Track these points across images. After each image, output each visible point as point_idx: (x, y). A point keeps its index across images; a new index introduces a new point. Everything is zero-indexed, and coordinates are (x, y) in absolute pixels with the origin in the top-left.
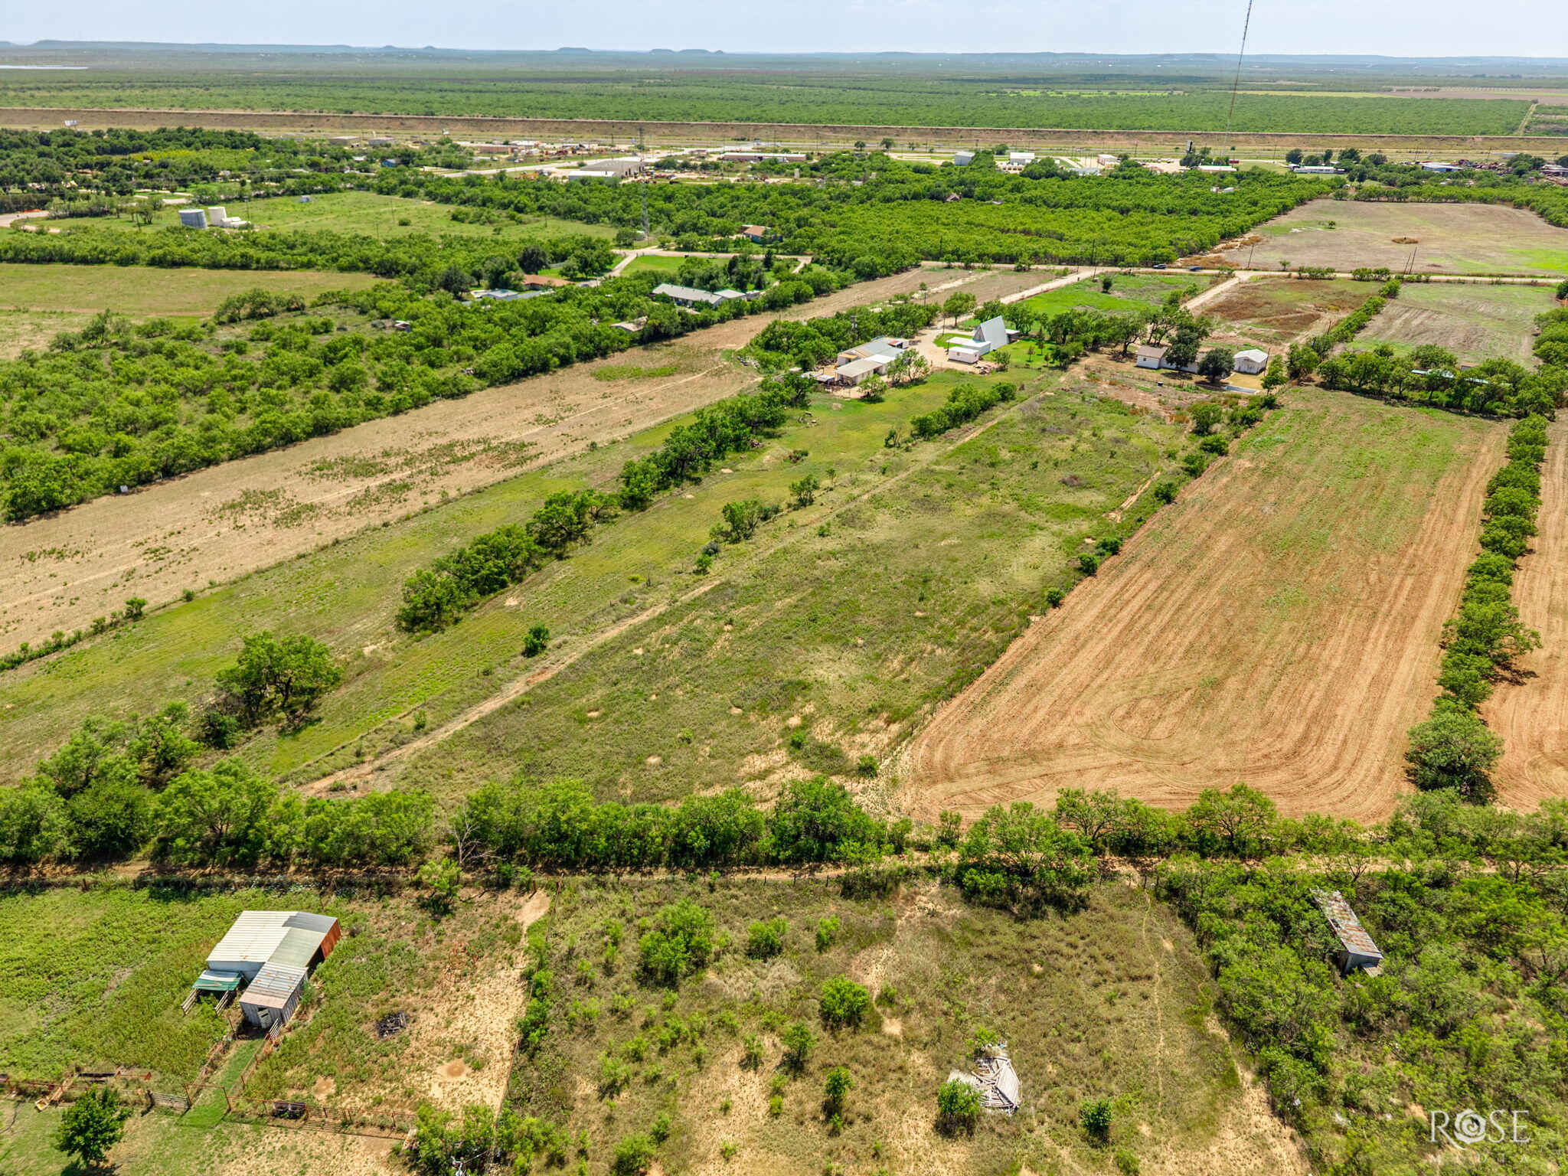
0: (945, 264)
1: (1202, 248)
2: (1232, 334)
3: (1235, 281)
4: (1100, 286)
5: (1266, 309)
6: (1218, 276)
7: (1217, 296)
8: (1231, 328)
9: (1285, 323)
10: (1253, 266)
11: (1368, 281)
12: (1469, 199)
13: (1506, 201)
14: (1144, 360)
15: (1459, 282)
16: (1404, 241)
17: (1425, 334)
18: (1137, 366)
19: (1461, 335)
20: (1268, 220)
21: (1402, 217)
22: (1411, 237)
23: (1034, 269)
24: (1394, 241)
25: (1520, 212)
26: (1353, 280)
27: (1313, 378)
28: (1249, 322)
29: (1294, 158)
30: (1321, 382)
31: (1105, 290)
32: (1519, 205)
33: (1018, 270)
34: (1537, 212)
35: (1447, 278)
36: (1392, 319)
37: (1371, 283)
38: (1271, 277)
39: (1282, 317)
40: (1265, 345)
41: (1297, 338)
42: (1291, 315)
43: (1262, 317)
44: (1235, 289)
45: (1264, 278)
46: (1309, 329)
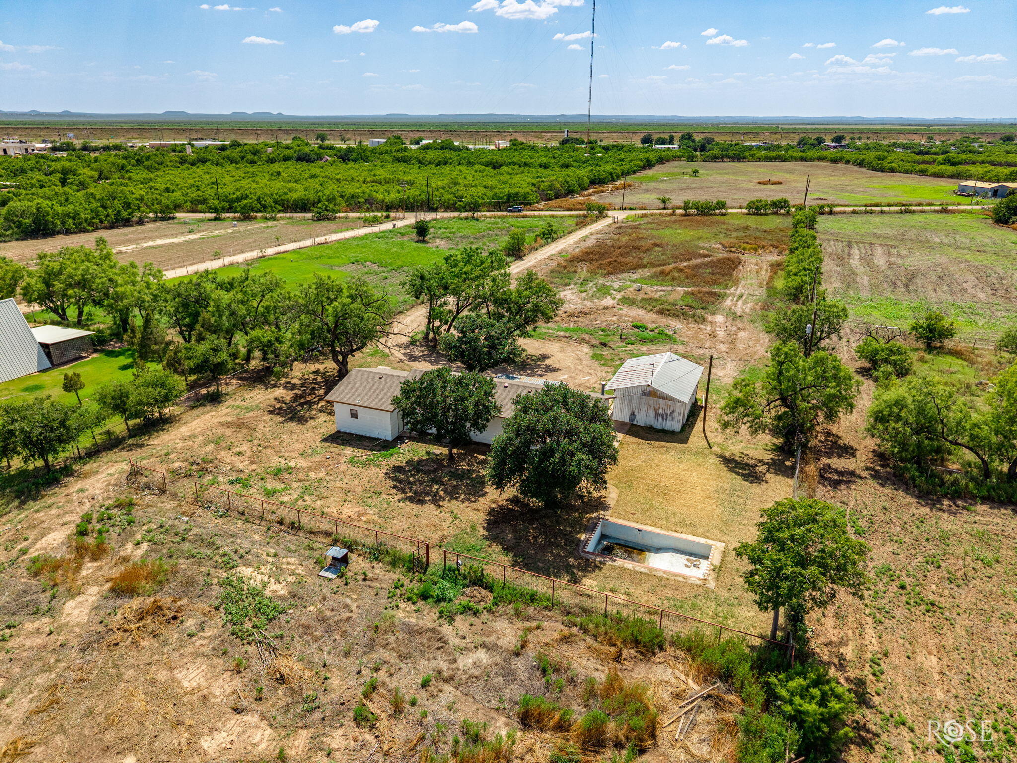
0: (213, 215)
1: (570, 192)
2: (608, 301)
3: (609, 221)
4: (414, 236)
5: (656, 255)
6: (585, 216)
7: (584, 239)
8: (604, 291)
9: (692, 275)
10: (628, 206)
11: (766, 214)
12: (792, 159)
13: (820, 159)
14: (354, 415)
15: (866, 212)
16: (769, 182)
17: (919, 281)
18: (340, 438)
19: (972, 279)
20: (634, 172)
21: (750, 169)
22: (773, 179)
23: (342, 217)
24: (760, 183)
25: (840, 166)
26: (749, 214)
27: (847, 439)
28: (635, 276)
29: (646, 140)
30: (881, 456)
31: (421, 238)
32: (835, 161)
33: (319, 219)
34: (854, 164)
35: (851, 209)
36: (841, 259)
37: (771, 216)
38: (652, 215)
39: (683, 264)
40: (674, 323)
41: (728, 302)
42: (696, 261)
43: (653, 266)
44: (608, 229)
45: (643, 216)
46: (737, 282)
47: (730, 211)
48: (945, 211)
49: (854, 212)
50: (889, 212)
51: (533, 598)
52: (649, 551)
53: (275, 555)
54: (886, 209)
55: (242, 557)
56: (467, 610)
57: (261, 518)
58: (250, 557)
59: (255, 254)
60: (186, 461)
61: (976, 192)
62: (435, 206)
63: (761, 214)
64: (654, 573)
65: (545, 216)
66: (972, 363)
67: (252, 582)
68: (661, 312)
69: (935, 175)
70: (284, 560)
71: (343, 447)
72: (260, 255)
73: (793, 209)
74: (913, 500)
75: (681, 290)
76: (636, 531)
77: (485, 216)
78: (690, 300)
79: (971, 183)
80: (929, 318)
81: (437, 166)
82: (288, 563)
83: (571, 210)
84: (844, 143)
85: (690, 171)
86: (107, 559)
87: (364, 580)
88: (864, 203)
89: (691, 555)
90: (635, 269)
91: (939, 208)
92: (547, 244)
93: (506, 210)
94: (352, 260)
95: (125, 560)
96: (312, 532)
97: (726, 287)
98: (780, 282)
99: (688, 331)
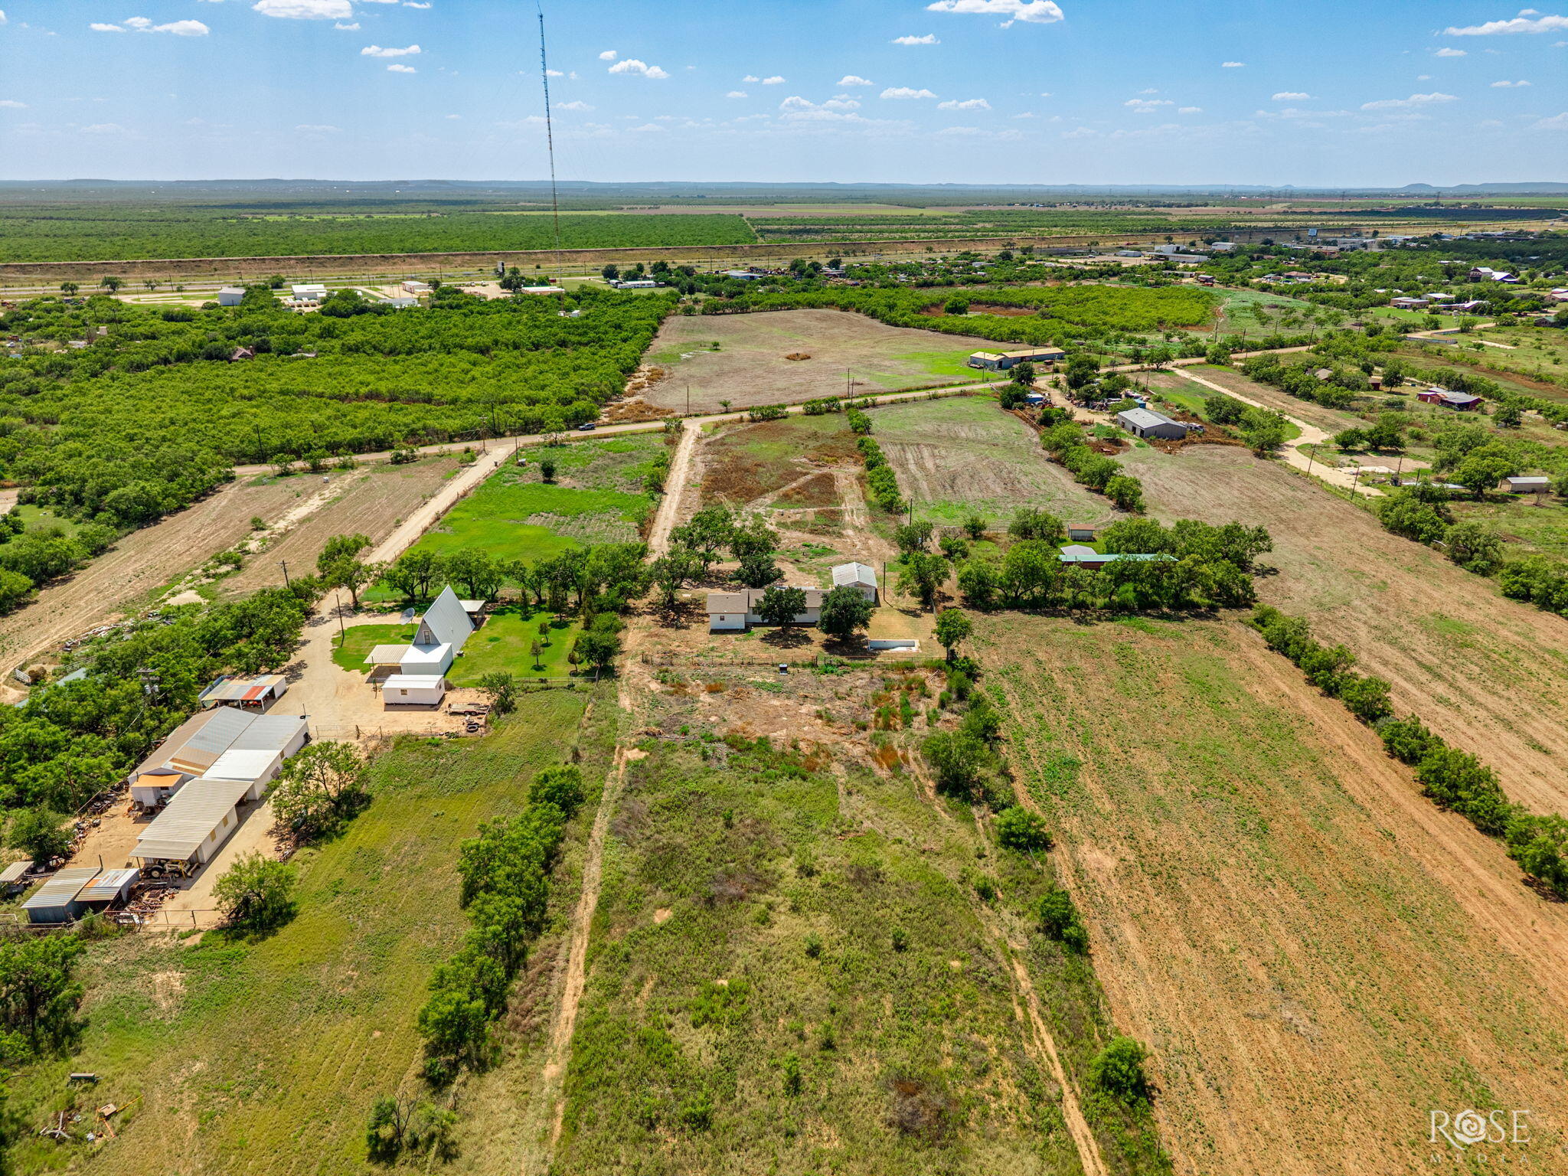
0: (278, 468)
1: (611, 391)
3: (691, 436)
4: (535, 470)
5: (766, 476)
6: (665, 431)
7: (692, 463)
9: (807, 496)
10: (692, 410)
11: (822, 413)
12: (798, 304)
13: (827, 304)
14: (722, 619)
15: (902, 402)
16: (797, 356)
17: (958, 482)
18: (713, 632)
19: (991, 475)
20: (648, 346)
21: (764, 329)
22: (801, 353)
23: (422, 456)
24: (788, 358)
25: (851, 315)
26: (807, 413)
27: (948, 594)
28: (768, 501)
29: (609, 272)
30: (965, 598)
31: (547, 478)
32: (845, 306)
33: (399, 461)
34: (866, 313)
35: (890, 397)
36: (903, 465)
37: (827, 416)
38: (724, 423)
39: (794, 485)
40: (826, 539)
41: (847, 518)
42: (802, 480)
43: (773, 489)
44: (701, 448)
45: (717, 426)
46: (842, 498)
47: (789, 411)
48: (963, 394)
49: (892, 402)
50: (920, 399)
51: (865, 665)
53: (755, 673)
54: (917, 394)
55: (743, 675)
56: (846, 672)
57: (732, 664)
58: (746, 675)
59: (426, 514)
60: (658, 652)
61: (985, 365)
63: (818, 413)
65: (626, 433)
66: (997, 543)
67: (758, 680)
68: (812, 532)
70: (761, 673)
71: (725, 635)
72: (436, 516)
73: (843, 405)
74: (981, 613)
75: (811, 510)
76: (883, 642)
77: (568, 439)
78: (822, 521)
79: (980, 354)
83: (640, 421)
84: (842, 268)
85: (709, 340)
88: (898, 387)
89: (908, 645)
90: (762, 493)
91: (959, 389)
92: (668, 473)
93: (576, 428)
94: (527, 512)
96: (759, 664)
97: (838, 505)
98: (871, 496)
99: (837, 544)
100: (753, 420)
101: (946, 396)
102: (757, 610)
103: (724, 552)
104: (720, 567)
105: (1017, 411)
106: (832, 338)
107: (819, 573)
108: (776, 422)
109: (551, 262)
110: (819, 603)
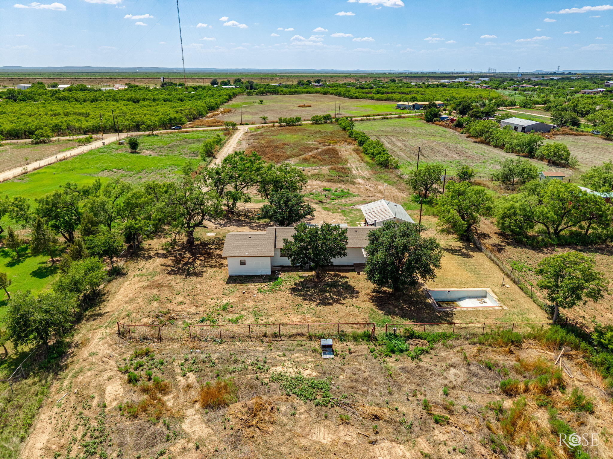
1: (198, 116)
3: (242, 132)
5: (290, 150)
6: (225, 130)
7: (239, 144)
10: (244, 123)
11: (321, 124)
12: (303, 93)
13: (317, 92)
14: (243, 263)
15: (367, 120)
16: (304, 106)
17: (425, 152)
19: (444, 149)
20: (225, 102)
21: (286, 99)
22: (306, 104)
23: (55, 141)
24: (299, 106)
25: (328, 96)
26: (313, 124)
29: (214, 83)
30: (501, 235)
31: (133, 151)
32: (325, 93)
33: (37, 143)
34: (336, 95)
35: (360, 118)
37: (325, 125)
38: (263, 127)
39: (310, 154)
40: (342, 186)
41: (354, 172)
42: (315, 152)
43: (295, 156)
44: (247, 137)
45: (258, 128)
46: (346, 160)
47: (303, 122)
48: (400, 117)
49: (362, 120)
50: (377, 119)
51: (445, 336)
52: (456, 301)
53: (285, 355)
54: (375, 117)
55: (265, 362)
56: (423, 352)
57: (250, 337)
58: (269, 361)
59: (18, 171)
60: (148, 316)
61: (405, 108)
62: (120, 129)
63: (320, 124)
64: (478, 309)
65: (200, 131)
67: (288, 374)
68: (329, 181)
69: (378, 99)
70: (293, 356)
71: (246, 285)
72: (24, 171)
73: (334, 120)
74: (533, 252)
75: (325, 167)
76: (447, 293)
77: (161, 133)
78: (335, 174)
79: (401, 103)
80: (463, 169)
81: (92, 102)
82: (298, 357)
83: (211, 126)
84: (321, 83)
85: (258, 101)
86: (175, 391)
87: (350, 353)
88: (362, 115)
89: (477, 297)
90: (288, 158)
91: (397, 116)
92: (221, 148)
93: (170, 128)
94: (102, 169)
95: (189, 387)
96: (290, 337)
97: (345, 164)
98: (367, 159)
99: (353, 189)
100: (281, 126)
101: (391, 118)
102: (285, 251)
103: (252, 191)
104: (249, 206)
105: (437, 122)
106: (320, 101)
107: (343, 212)
108: (295, 127)
109: (189, 82)
110: (365, 243)
